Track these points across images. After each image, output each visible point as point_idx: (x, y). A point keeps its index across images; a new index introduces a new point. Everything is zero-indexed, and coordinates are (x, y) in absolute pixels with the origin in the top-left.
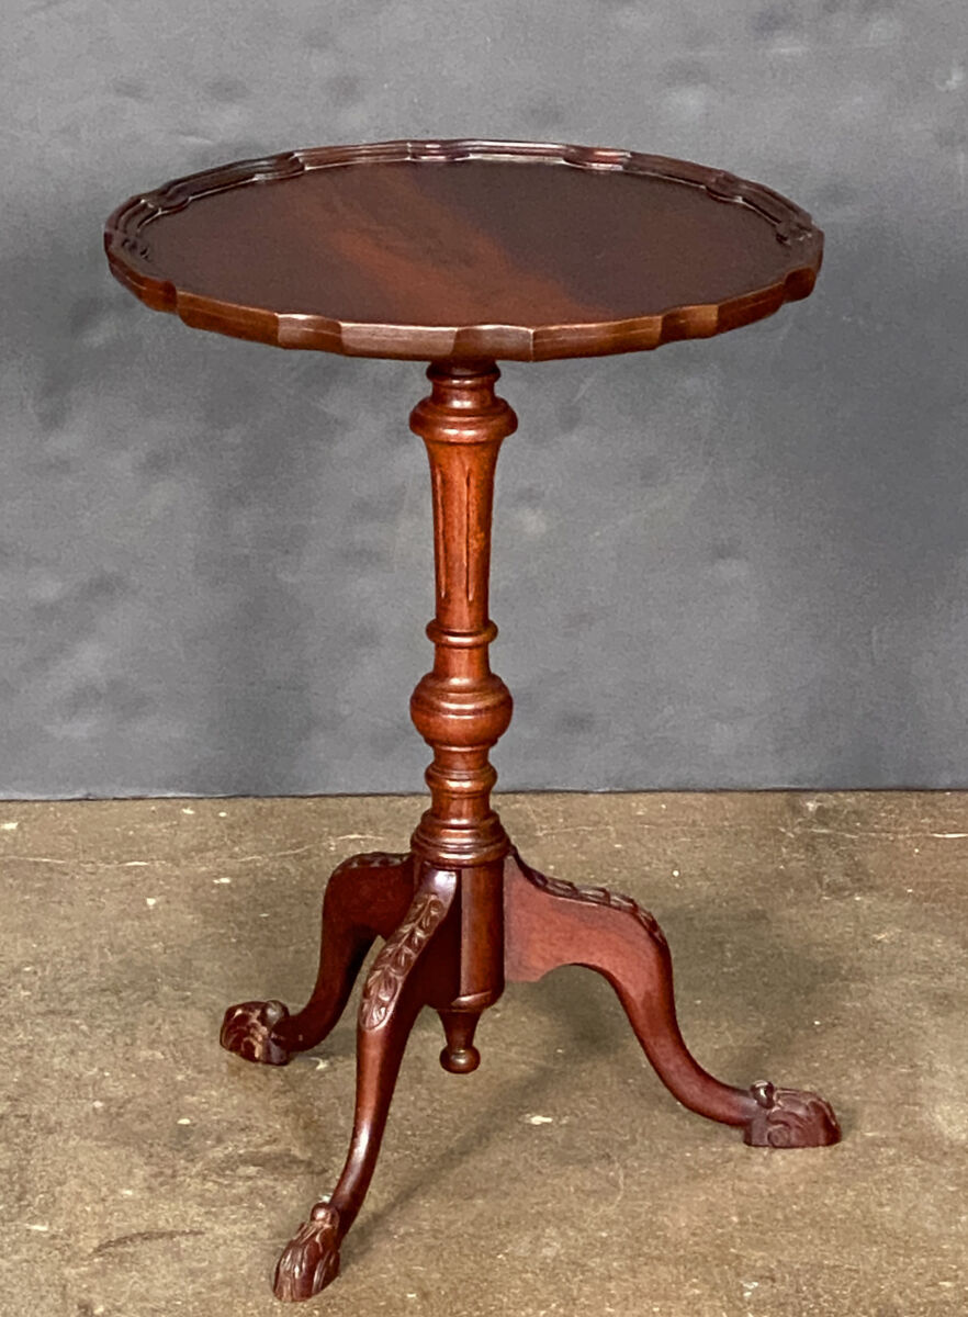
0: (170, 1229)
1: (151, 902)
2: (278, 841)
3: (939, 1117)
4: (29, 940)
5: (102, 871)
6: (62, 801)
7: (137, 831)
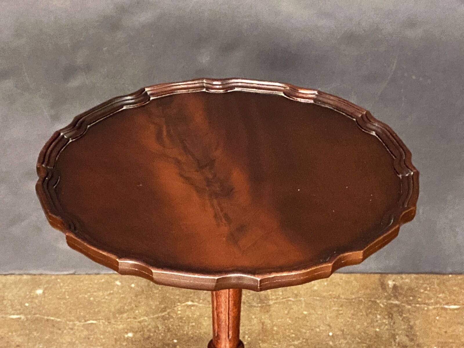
2: (156, 306)
5: (76, 328)
6: (64, 275)
7: (95, 297)
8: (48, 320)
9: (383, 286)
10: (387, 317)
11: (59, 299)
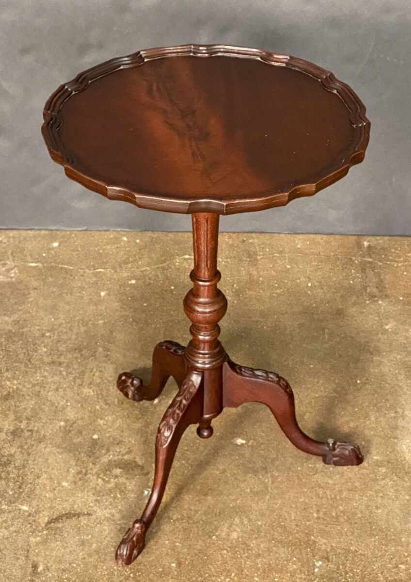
0: (79, 511)
1: (103, 294)
2: (157, 258)
3: (405, 447)
4: (51, 316)
5: (86, 275)
6: (78, 231)
7: (104, 250)
8: (62, 268)
9: (359, 245)
10: (360, 272)
11: (73, 251)
